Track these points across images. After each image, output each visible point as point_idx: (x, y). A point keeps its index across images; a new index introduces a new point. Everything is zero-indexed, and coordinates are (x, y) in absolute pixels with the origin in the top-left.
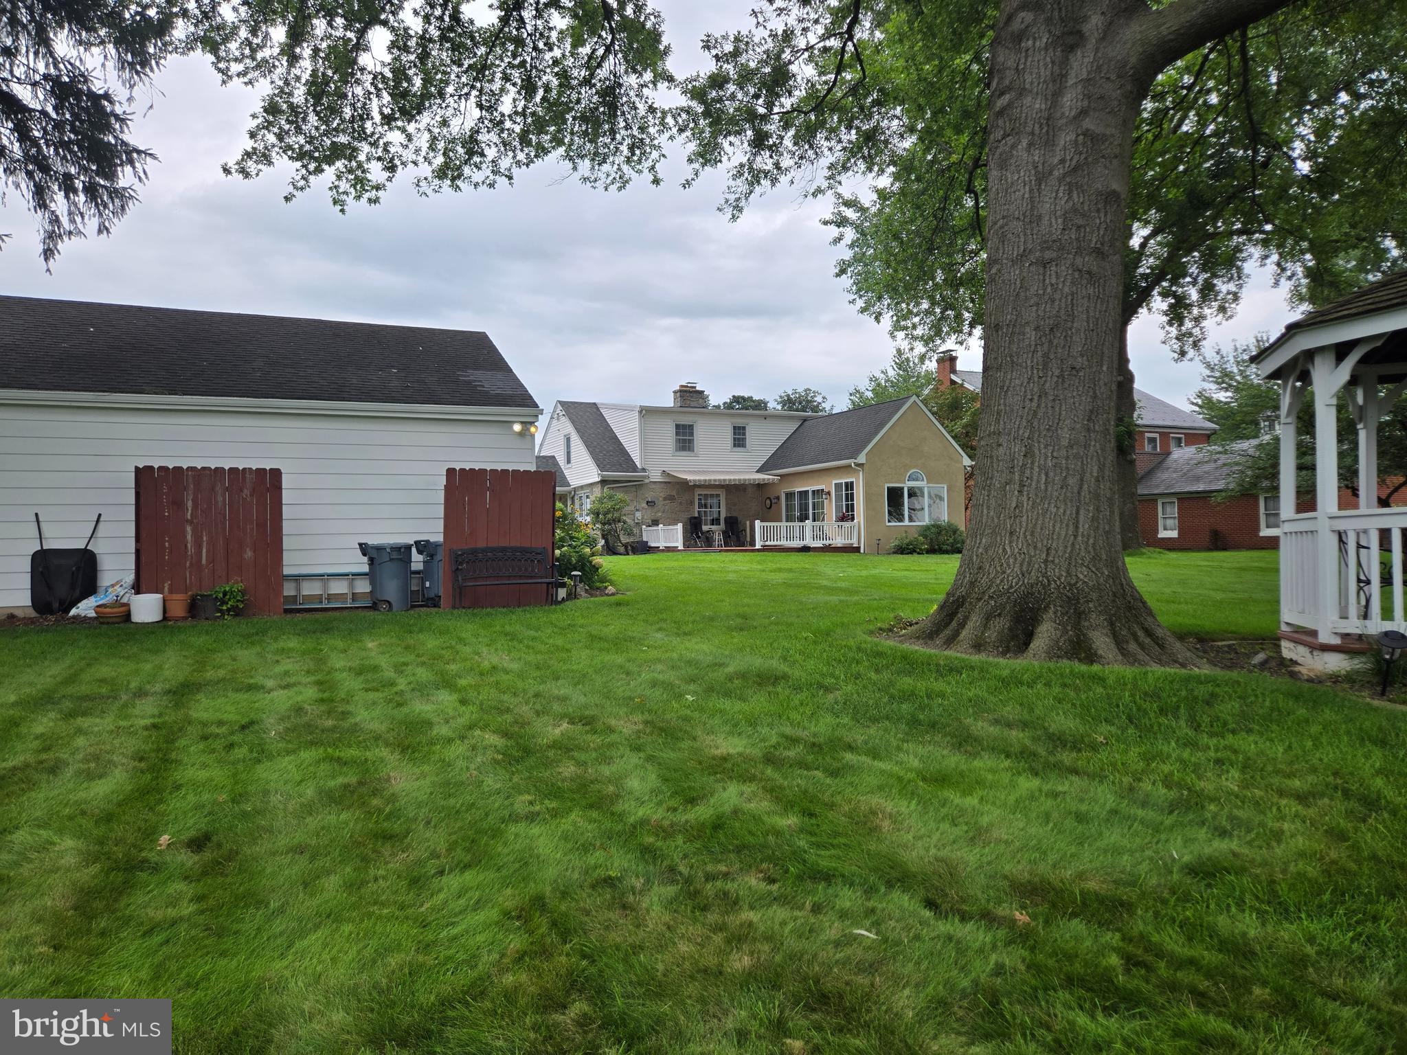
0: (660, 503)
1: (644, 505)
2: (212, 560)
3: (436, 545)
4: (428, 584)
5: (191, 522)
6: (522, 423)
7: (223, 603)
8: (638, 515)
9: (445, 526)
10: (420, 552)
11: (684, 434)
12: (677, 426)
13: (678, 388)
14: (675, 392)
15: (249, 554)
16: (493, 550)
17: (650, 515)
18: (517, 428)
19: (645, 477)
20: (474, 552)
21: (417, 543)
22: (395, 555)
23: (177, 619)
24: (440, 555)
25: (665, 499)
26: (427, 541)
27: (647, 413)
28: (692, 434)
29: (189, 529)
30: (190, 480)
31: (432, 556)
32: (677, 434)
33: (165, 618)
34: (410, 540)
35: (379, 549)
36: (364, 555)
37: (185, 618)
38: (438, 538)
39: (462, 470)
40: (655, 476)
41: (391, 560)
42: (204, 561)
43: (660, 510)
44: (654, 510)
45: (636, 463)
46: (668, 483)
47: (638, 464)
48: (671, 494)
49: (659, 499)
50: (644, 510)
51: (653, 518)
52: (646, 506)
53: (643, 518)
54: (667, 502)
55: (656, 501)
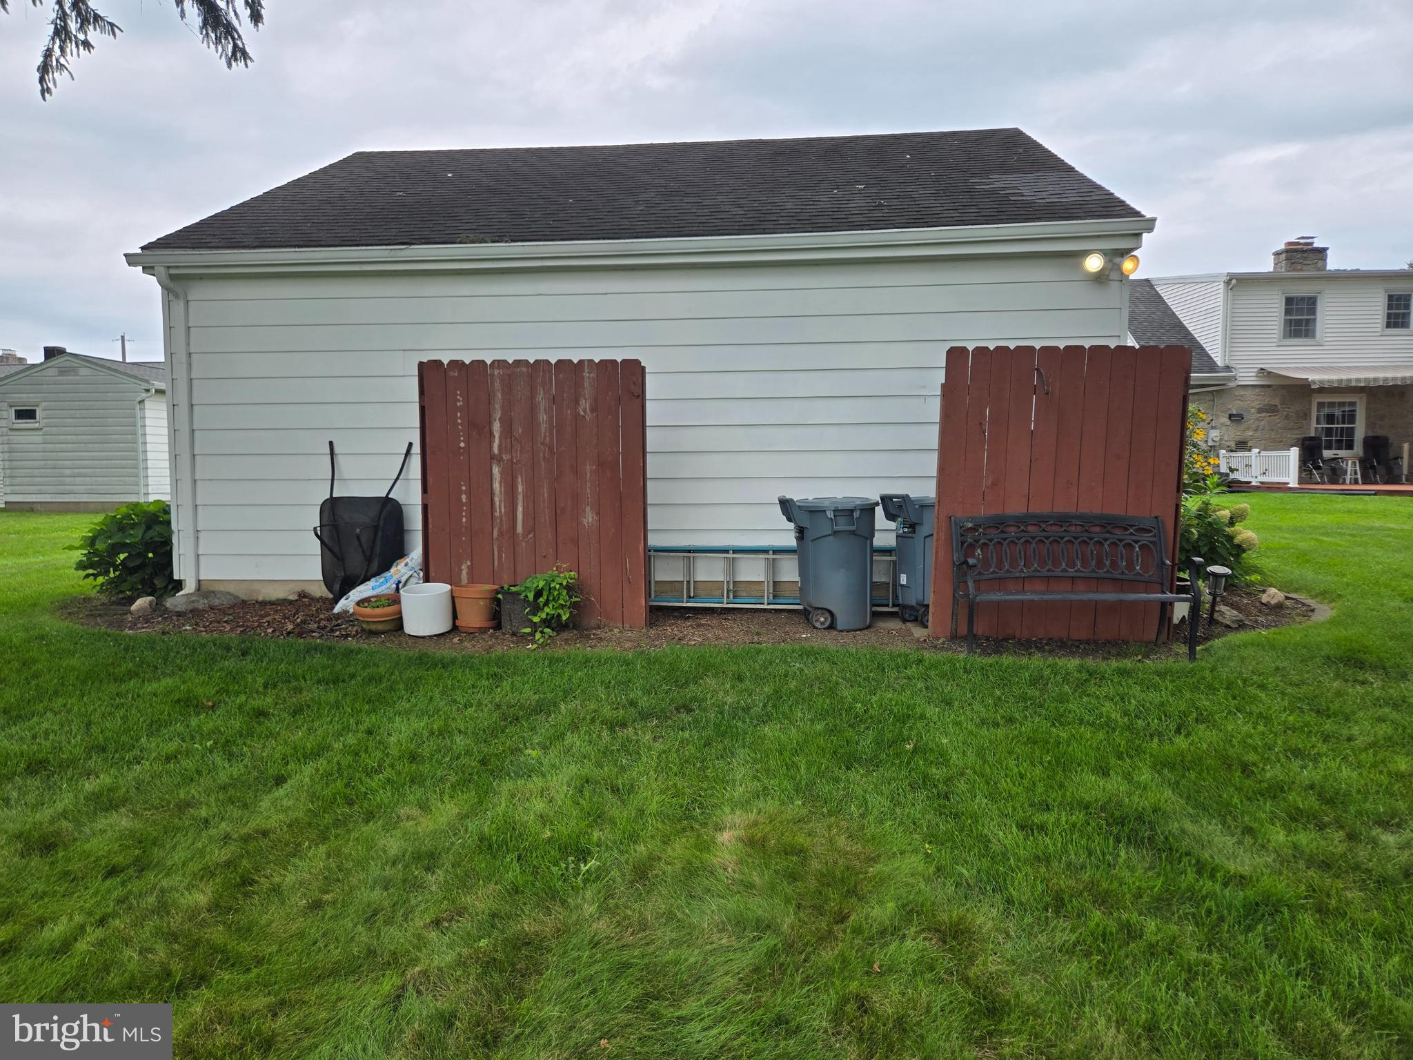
0: (1252, 417)
1: (1226, 420)
2: (531, 527)
3: (923, 506)
4: (903, 579)
5: (500, 460)
6: (1104, 253)
7: (536, 609)
8: (1214, 434)
9: (942, 469)
10: (890, 516)
11: (1300, 311)
12: (1289, 301)
13: (1282, 247)
14: (1277, 254)
15: (589, 518)
16: (1040, 520)
17: (1233, 434)
18: (1094, 263)
19: (1229, 379)
20: (1000, 523)
21: (885, 499)
22: (842, 526)
23: (471, 633)
24: (929, 524)
25: (1260, 411)
26: (905, 498)
27: (1239, 283)
28: (1313, 311)
29: (496, 470)
30: (497, 385)
31: (913, 526)
32: (1287, 312)
33: (455, 628)
34: (872, 493)
35: (814, 511)
36: (789, 520)
37: (483, 630)
38: (925, 489)
39: (981, 351)
40: (1247, 376)
41: (835, 533)
42: (519, 529)
43: (1253, 426)
44: (1243, 427)
45: (1215, 359)
46: (1269, 386)
47: (1219, 361)
48: (1272, 403)
49: (1249, 412)
50: (1224, 428)
51: (1238, 438)
52: (1228, 422)
53: (1221, 440)
54: (1264, 415)
55: (1245, 414)
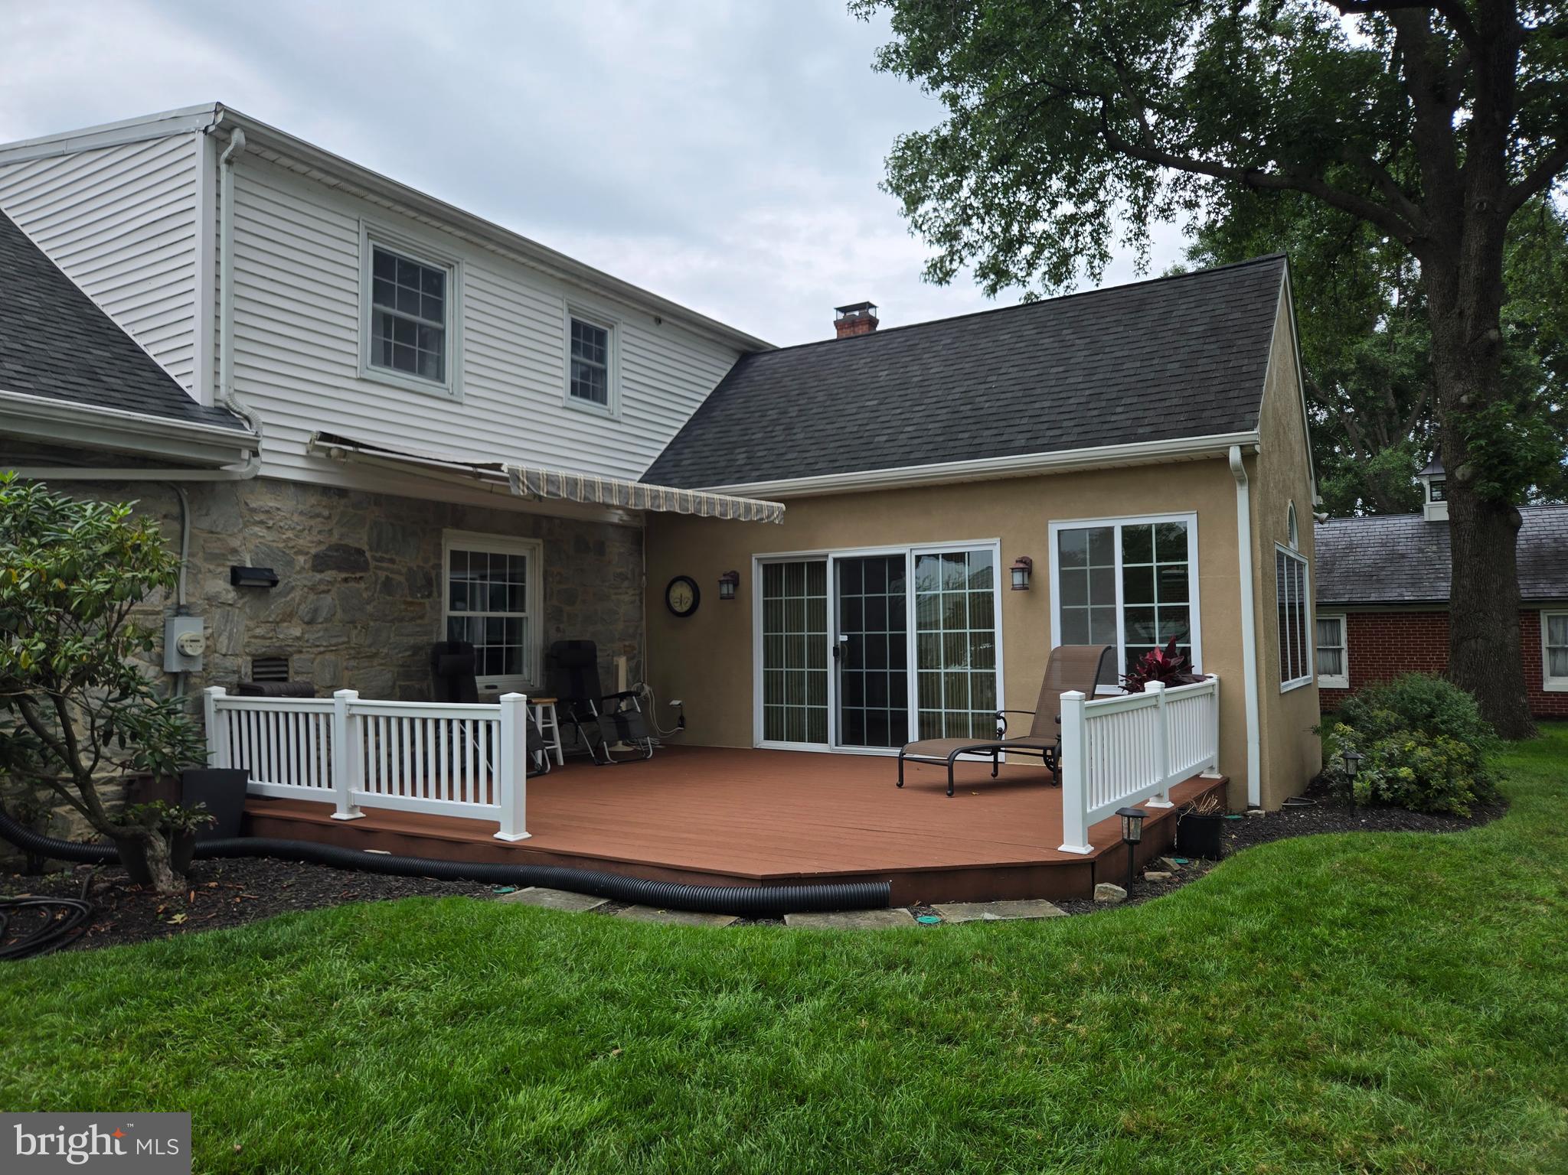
0: (297, 578)
1: (220, 586)
8: (187, 634)
11: (407, 300)
12: (383, 265)
17: (246, 632)
19: (233, 448)
25: (320, 563)
32: (381, 293)
40: (282, 450)
43: (304, 609)
44: (277, 606)
45: (182, 383)
46: (342, 492)
47: (196, 388)
48: (351, 542)
49: (290, 563)
50: (217, 613)
51: (260, 647)
52: (231, 595)
53: (209, 650)
54: (329, 575)
55: (278, 570)
